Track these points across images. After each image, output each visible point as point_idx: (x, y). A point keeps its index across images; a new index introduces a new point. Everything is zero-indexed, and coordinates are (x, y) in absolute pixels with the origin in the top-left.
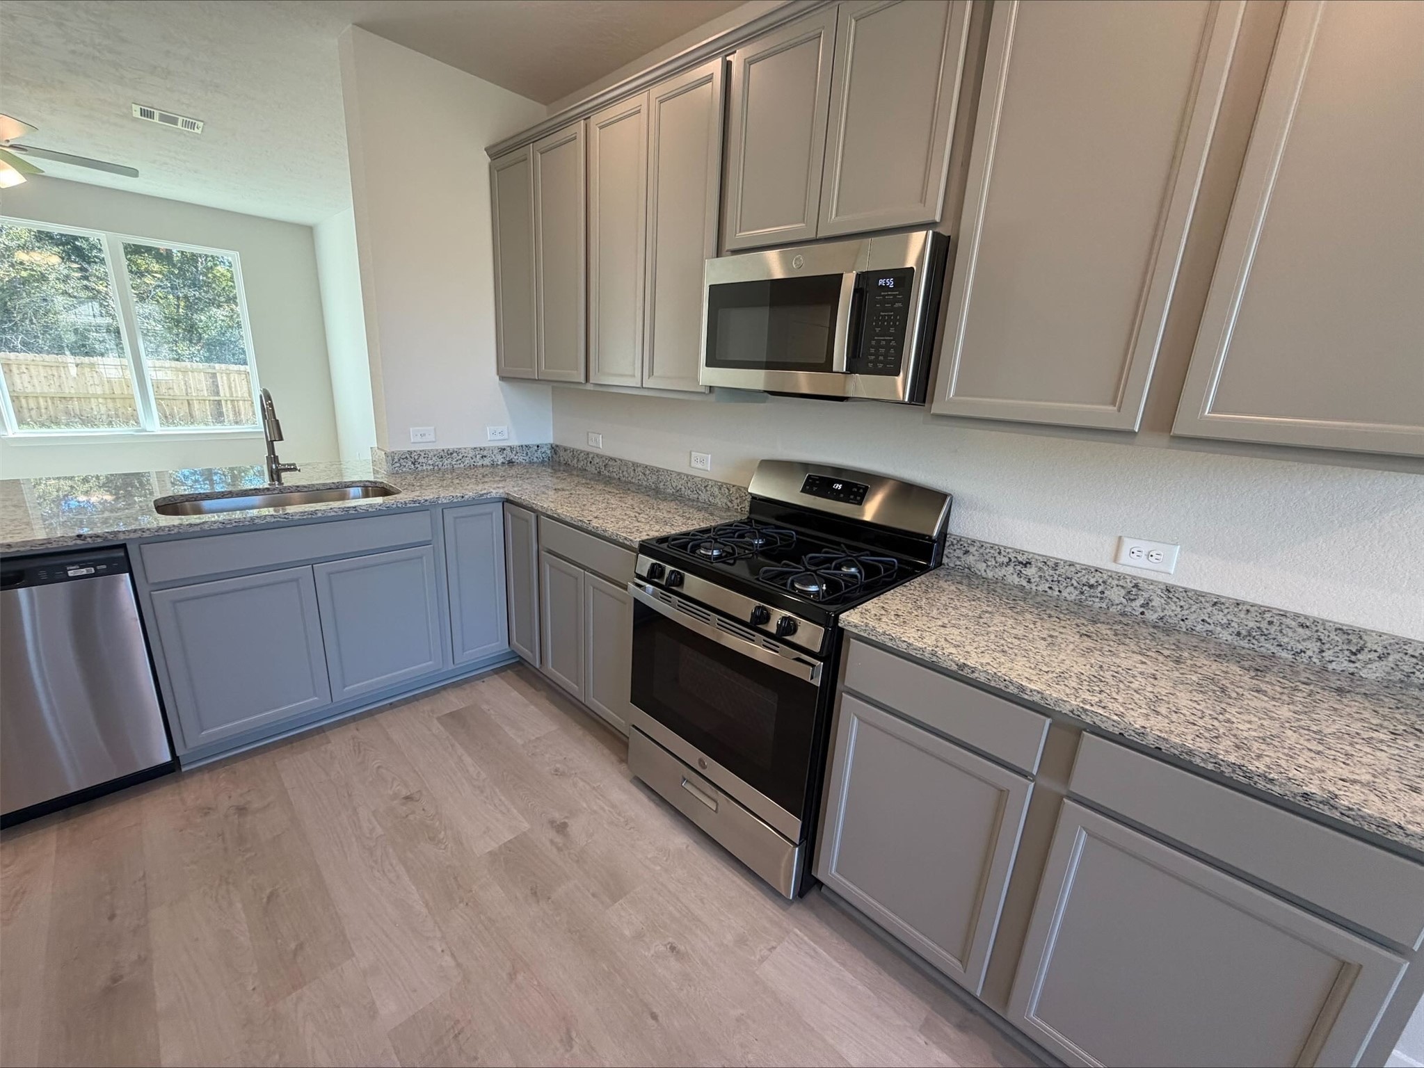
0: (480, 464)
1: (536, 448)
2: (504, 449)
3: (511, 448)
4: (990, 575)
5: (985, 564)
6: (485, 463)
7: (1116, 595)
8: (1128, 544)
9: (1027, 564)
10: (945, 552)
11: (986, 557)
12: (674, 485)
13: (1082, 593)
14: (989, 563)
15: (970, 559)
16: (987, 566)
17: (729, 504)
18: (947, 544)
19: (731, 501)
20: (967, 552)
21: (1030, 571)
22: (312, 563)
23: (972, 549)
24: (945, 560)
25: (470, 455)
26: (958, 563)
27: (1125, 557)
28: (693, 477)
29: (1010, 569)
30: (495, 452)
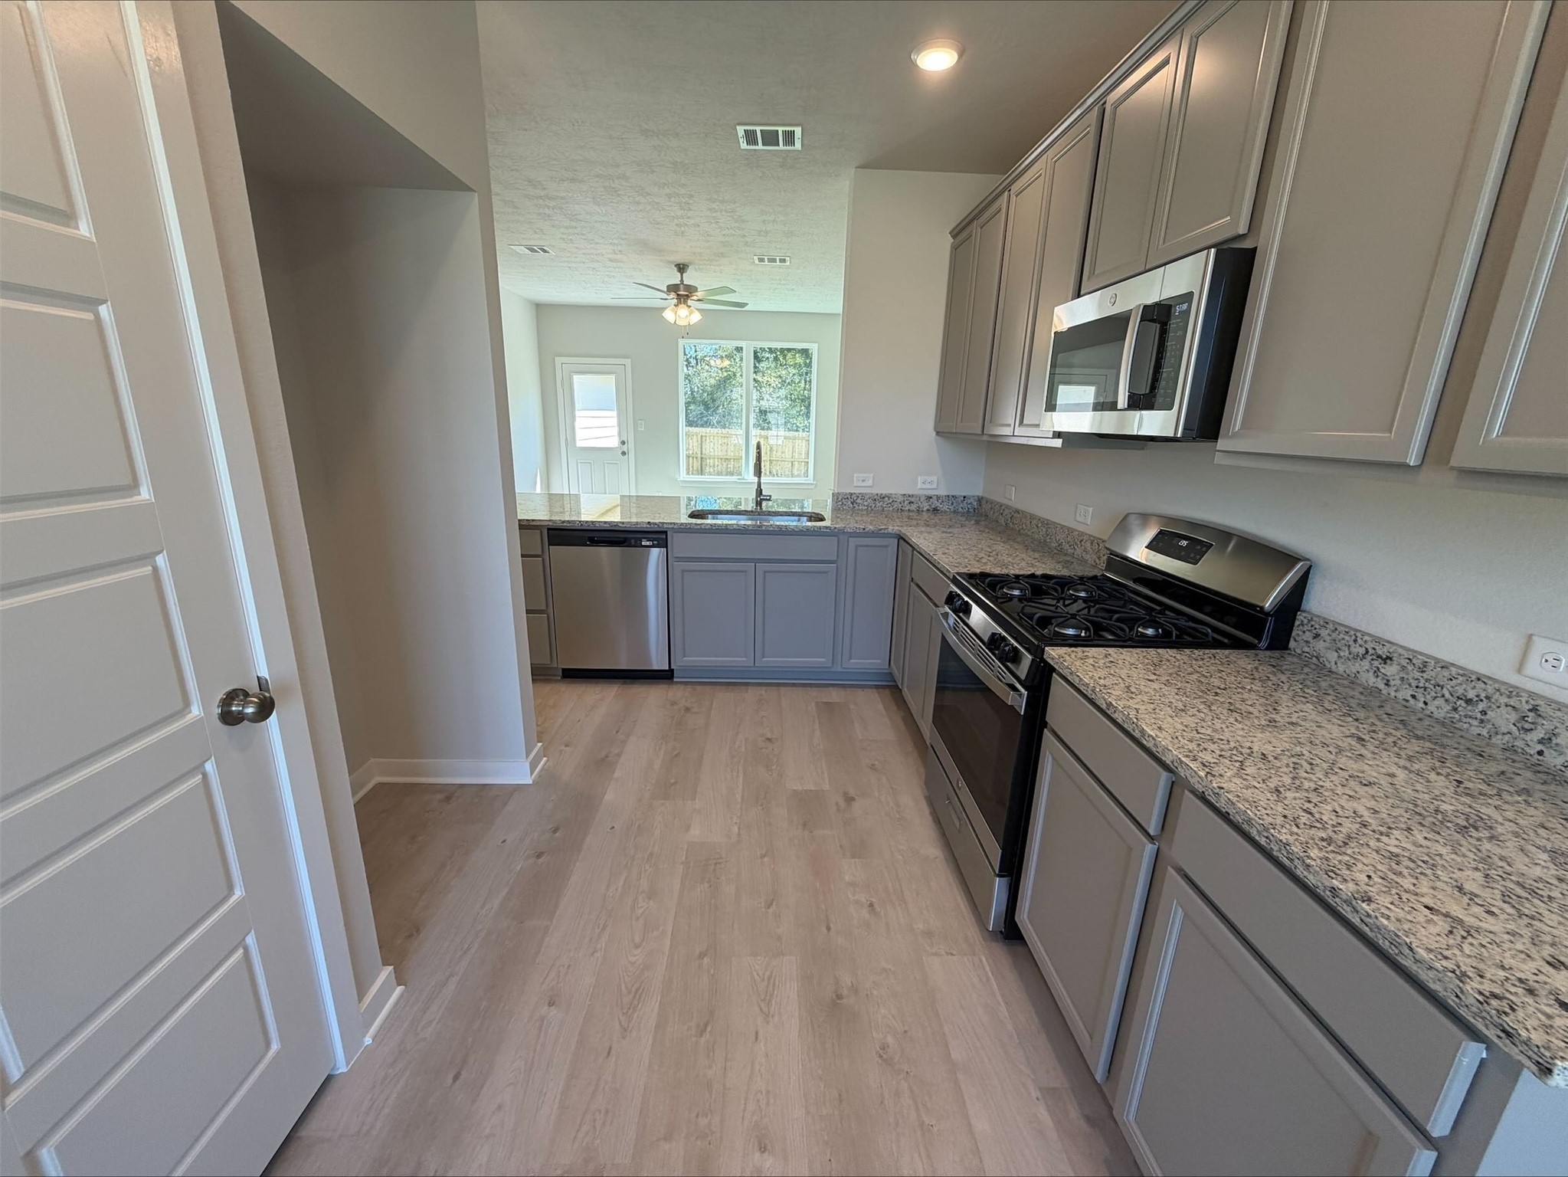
0: (907, 508)
1: (962, 498)
2: (931, 498)
3: (938, 497)
4: (1341, 669)
5: (1336, 654)
6: (911, 508)
7: (1503, 719)
8: (1540, 646)
9: (1387, 660)
10: (1293, 634)
11: (1339, 645)
12: (1058, 538)
13: (1455, 709)
14: (1342, 654)
15: (1320, 645)
16: (1339, 657)
17: (1097, 561)
18: (1297, 623)
19: (1099, 558)
20: (1317, 636)
21: (1390, 670)
22: (756, 561)
23: (1324, 633)
24: (1292, 644)
25: (899, 501)
26: (1306, 649)
27: (1533, 667)
28: (1073, 530)
29: (1366, 664)
30: (922, 499)
